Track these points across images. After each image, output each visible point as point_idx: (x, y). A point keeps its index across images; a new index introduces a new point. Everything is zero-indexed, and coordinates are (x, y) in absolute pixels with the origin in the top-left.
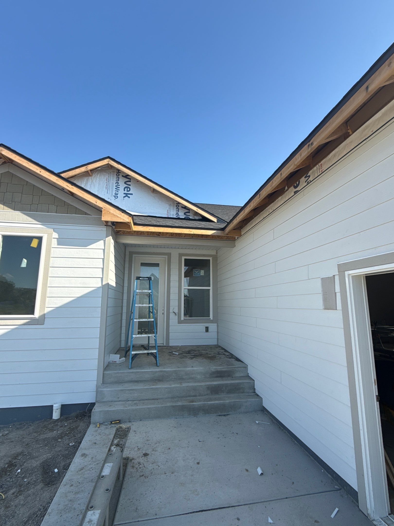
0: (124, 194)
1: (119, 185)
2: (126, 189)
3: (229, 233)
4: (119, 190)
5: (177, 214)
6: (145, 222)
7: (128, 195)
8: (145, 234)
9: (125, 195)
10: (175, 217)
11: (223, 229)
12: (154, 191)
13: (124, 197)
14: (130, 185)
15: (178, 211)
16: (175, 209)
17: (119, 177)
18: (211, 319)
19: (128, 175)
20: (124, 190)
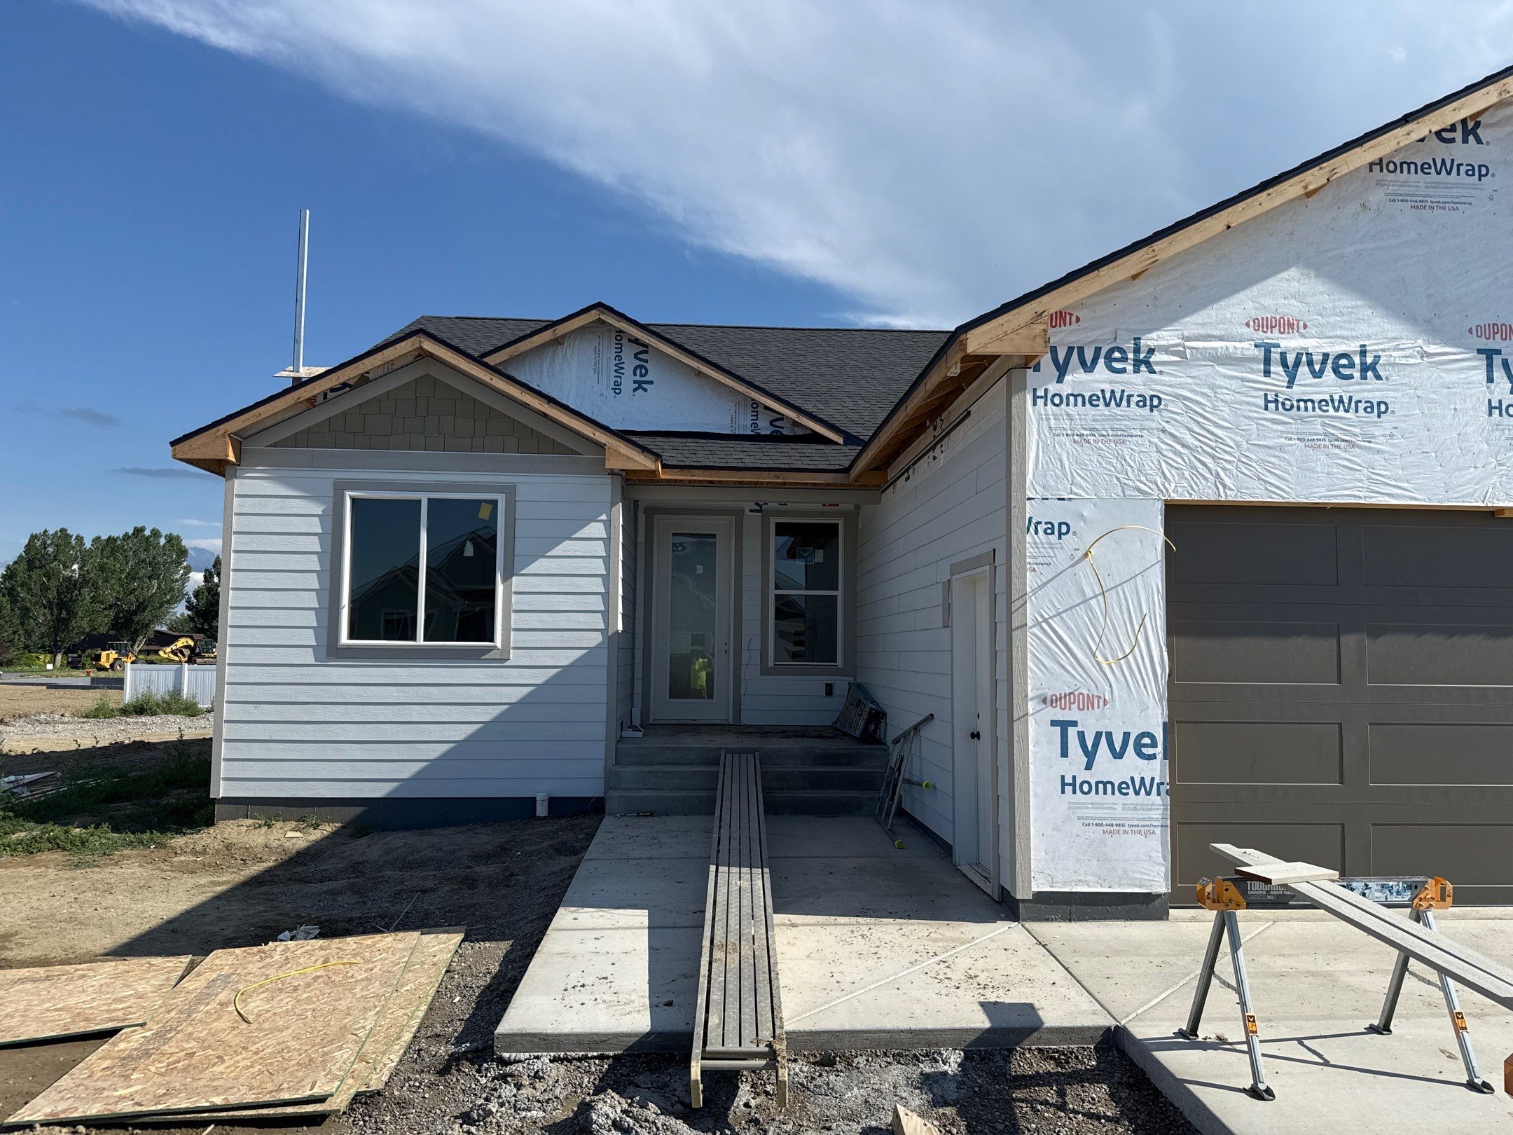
0: (635, 382)
1: (623, 363)
2: (638, 372)
3: (861, 476)
4: (623, 374)
5: (754, 423)
7: (643, 385)
9: (636, 385)
10: (749, 433)
15: (755, 419)
16: (749, 412)
17: (621, 344)
18: (840, 666)
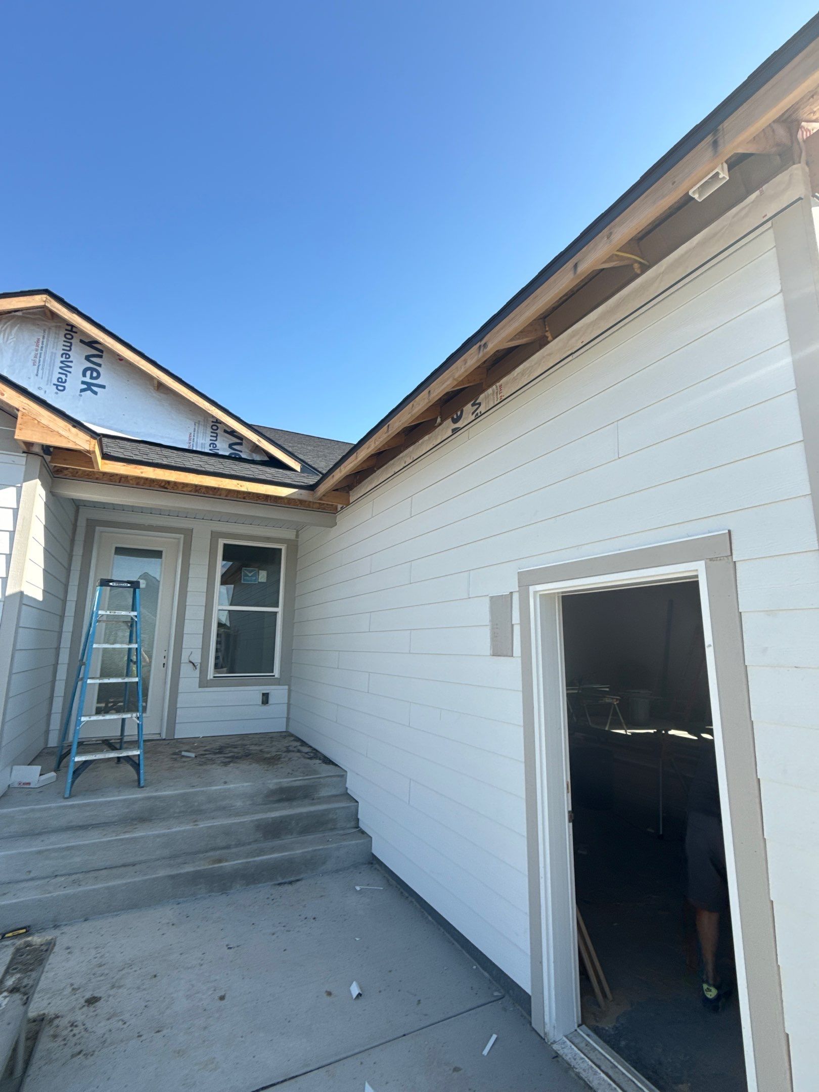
0: (83, 383)
1: (71, 362)
2: (88, 373)
3: (324, 495)
4: (70, 372)
5: (213, 444)
6: (132, 455)
7: (92, 387)
8: (131, 481)
9: (85, 386)
10: (207, 451)
11: (312, 488)
12: (160, 386)
13: (82, 390)
14: (100, 365)
15: (215, 439)
16: (209, 433)
17: (71, 343)
18: (276, 676)
19: (97, 342)
20: (84, 375)
